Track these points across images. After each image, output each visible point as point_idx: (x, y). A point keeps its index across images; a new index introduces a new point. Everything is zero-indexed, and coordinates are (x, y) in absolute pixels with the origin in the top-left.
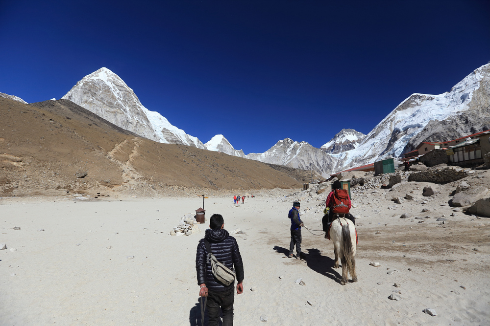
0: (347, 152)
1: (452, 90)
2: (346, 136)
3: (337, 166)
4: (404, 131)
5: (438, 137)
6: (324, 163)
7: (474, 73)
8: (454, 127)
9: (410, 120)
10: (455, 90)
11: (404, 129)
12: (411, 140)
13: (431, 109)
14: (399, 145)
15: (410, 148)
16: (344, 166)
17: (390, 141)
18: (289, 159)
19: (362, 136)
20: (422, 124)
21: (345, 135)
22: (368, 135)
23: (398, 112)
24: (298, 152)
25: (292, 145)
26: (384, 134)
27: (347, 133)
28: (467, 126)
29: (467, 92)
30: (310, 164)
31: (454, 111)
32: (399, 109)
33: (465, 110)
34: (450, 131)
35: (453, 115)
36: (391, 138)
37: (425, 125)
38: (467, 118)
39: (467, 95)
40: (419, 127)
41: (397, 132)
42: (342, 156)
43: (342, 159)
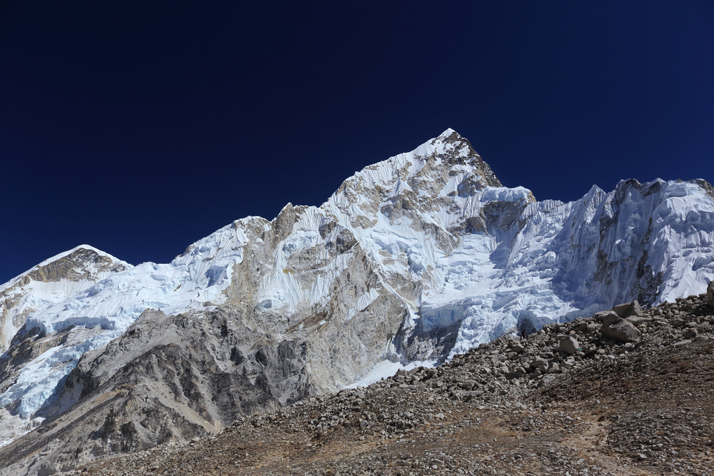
1: (188, 252)
4: (59, 332)
5: (172, 358)
7: (234, 227)
9: (81, 304)
10: (196, 252)
11: (60, 327)
13: (138, 286)
14: (40, 376)
15: (78, 388)
20: (114, 319)
28: (225, 343)
29: (220, 263)
31: (198, 299)
32: (37, 276)
35: (195, 307)
37: (123, 325)
38: (225, 322)
39: (221, 270)
40: (104, 327)
41: (32, 333)
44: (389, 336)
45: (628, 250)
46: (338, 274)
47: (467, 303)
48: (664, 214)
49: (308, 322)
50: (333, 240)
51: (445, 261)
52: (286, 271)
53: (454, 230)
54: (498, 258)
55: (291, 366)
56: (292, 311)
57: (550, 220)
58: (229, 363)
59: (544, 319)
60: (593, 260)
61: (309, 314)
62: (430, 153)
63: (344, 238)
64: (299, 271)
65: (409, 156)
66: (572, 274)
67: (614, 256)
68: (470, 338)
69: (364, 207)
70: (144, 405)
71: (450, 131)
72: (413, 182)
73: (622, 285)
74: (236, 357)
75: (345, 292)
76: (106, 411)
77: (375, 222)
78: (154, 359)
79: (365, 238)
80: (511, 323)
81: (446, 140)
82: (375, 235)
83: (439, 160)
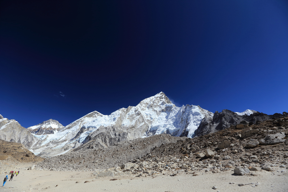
0: (48, 135)
2: (51, 124)
3: (36, 145)
4: (88, 128)
5: (103, 135)
6: (26, 141)
7: (119, 110)
8: (109, 131)
9: (92, 123)
10: (112, 115)
12: (90, 134)
14: (83, 136)
15: (89, 139)
16: (42, 145)
17: (78, 133)
19: (62, 127)
21: (50, 123)
22: (66, 126)
23: (86, 118)
24: (3, 127)
26: (76, 128)
27: (53, 122)
28: (114, 132)
29: (116, 117)
31: (110, 124)
32: (87, 116)
33: (114, 125)
34: (108, 133)
36: (80, 131)
37: (98, 127)
38: (114, 128)
39: (116, 118)
40: (95, 128)
41: (83, 128)
42: (43, 137)
43: (42, 139)
44: (145, 131)
45: (186, 118)
46: (137, 119)
47: (159, 126)
48: (191, 112)
49: (130, 128)
50: (137, 113)
51: (157, 117)
52: (128, 119)
53: (160, 111)
54: (167, 117)
55: (124, 137)
56: (128, 126)
57: (176, 110)
58: (114, 136)
59: (171, 130)
60: (181, 119)
61: (131, 127)
62: (157, 97)
63: (139, 113)
64: (130, 118)
65: (153, 97)
66: (177, 121)
67: (184, 119)
68: (158, 132)
69: (144, 106)
70: (96, 143)
71: (162, 92)
72: (153, 102)
73: (184, 124)
74: (115, 135)
75: (138, 123)
76: (89, 145)
77: (146, 109)
78: (100, 135)
79: (143, 113)
80: (165, 130)
81: (160, 94)
82: (145, 112)
83: (159, 98)
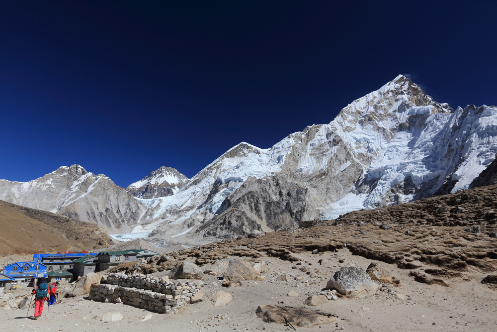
0: (161, 198)
2: (165, 176)
3: (145, 217)
4: (226, 183)
5: (252, 196)
6: (128, 211)
7: (289, 137)
8: (267, 188)
9: (234, 172)
10: (274, 149)
11: (227, 181)
12: (230, 195)
13: (253, 164)
14: (218, 199)
15: (227, 205)
16: (154, 218)
17: (211, 192)
18: (73, 199)
19: (185, 180)
20: (243, 178)
21: (164, 174)
24: (90, 188)
25: (83, 178)
26: (207, 183)
27: (167, 173)
29: (282, 154)
30: (107, 210)
33: (278, 172)
34: (263, 192)
35: (268, 174)
36: (213, 189)
37: (245, 179)
38: (278, 180)
39: (282, 157)
40: (240, 181)
41: (219, 183)
42: (153, 203)
43: (153, 207)
44: (354, 182)
45: (460, 143)
46: (333, 155)
47: (386, 168)
49: (317, 177)
50: (332, 140)
51: (386, 146)
52: (310, 155)
55: (300, 198)
56: (311, 172)
58: (278, 196)
59: (416, 176)
60: (446, 148)
61: (318, 173)
63: (336, 139)
64: (316, 155)
67: (454, 146)
68: (382, 184)
70: (237, 214)
76: (224, 218)
78: (246, 197)
80: (402, 178)
81: (397, 82)
83: (391, 94)
